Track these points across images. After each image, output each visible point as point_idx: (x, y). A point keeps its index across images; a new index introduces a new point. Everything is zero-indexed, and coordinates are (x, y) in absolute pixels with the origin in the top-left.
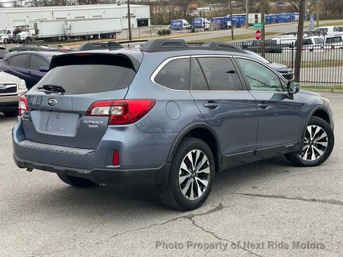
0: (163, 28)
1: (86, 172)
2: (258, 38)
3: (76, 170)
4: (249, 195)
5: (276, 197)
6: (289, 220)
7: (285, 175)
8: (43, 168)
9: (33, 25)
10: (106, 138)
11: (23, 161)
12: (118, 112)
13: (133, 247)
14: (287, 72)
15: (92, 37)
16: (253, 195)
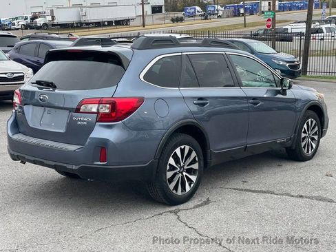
0: (176, 15)
1: (74, 167)
2: (269, 26)
3: (65, 165)
4: (237, 189)
5: (264, 192)
6: (272, 217)
7: (277, 170)
8: (35, 162)
9: (49, 11)
10: (93, 135)
11: (16, 154)
12: (105, 109)
13: (115, 242)
14: (293, 62)
15: (106, 23)
16: (242, 190)
